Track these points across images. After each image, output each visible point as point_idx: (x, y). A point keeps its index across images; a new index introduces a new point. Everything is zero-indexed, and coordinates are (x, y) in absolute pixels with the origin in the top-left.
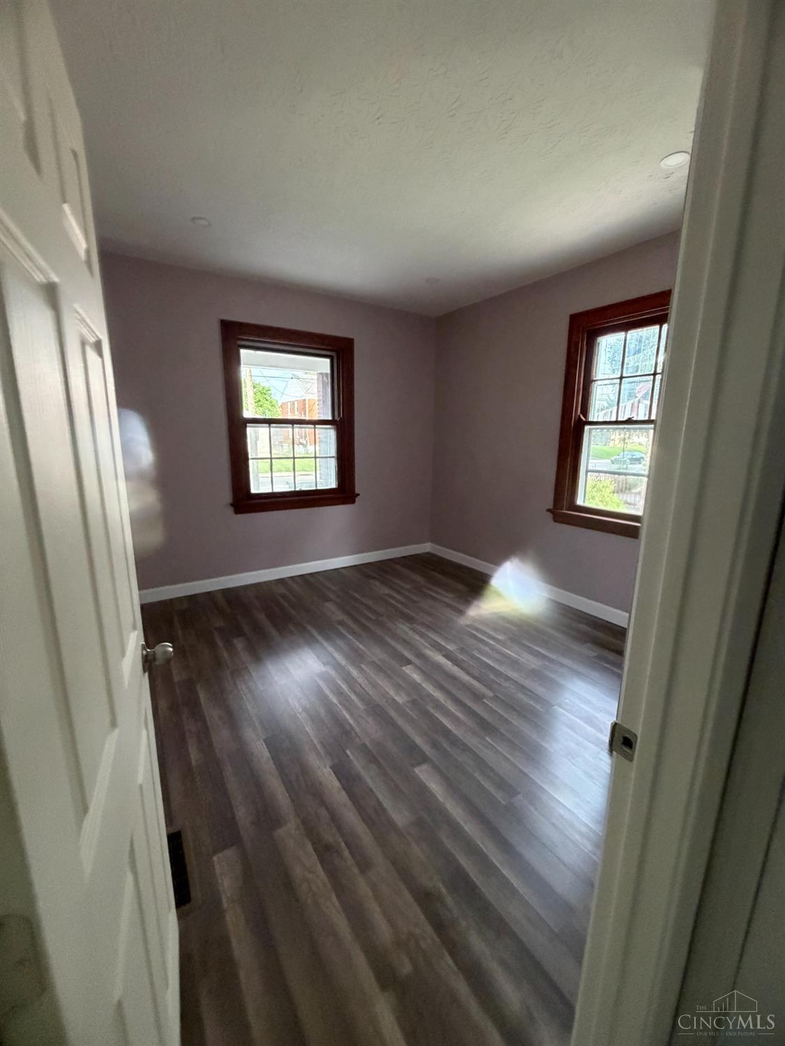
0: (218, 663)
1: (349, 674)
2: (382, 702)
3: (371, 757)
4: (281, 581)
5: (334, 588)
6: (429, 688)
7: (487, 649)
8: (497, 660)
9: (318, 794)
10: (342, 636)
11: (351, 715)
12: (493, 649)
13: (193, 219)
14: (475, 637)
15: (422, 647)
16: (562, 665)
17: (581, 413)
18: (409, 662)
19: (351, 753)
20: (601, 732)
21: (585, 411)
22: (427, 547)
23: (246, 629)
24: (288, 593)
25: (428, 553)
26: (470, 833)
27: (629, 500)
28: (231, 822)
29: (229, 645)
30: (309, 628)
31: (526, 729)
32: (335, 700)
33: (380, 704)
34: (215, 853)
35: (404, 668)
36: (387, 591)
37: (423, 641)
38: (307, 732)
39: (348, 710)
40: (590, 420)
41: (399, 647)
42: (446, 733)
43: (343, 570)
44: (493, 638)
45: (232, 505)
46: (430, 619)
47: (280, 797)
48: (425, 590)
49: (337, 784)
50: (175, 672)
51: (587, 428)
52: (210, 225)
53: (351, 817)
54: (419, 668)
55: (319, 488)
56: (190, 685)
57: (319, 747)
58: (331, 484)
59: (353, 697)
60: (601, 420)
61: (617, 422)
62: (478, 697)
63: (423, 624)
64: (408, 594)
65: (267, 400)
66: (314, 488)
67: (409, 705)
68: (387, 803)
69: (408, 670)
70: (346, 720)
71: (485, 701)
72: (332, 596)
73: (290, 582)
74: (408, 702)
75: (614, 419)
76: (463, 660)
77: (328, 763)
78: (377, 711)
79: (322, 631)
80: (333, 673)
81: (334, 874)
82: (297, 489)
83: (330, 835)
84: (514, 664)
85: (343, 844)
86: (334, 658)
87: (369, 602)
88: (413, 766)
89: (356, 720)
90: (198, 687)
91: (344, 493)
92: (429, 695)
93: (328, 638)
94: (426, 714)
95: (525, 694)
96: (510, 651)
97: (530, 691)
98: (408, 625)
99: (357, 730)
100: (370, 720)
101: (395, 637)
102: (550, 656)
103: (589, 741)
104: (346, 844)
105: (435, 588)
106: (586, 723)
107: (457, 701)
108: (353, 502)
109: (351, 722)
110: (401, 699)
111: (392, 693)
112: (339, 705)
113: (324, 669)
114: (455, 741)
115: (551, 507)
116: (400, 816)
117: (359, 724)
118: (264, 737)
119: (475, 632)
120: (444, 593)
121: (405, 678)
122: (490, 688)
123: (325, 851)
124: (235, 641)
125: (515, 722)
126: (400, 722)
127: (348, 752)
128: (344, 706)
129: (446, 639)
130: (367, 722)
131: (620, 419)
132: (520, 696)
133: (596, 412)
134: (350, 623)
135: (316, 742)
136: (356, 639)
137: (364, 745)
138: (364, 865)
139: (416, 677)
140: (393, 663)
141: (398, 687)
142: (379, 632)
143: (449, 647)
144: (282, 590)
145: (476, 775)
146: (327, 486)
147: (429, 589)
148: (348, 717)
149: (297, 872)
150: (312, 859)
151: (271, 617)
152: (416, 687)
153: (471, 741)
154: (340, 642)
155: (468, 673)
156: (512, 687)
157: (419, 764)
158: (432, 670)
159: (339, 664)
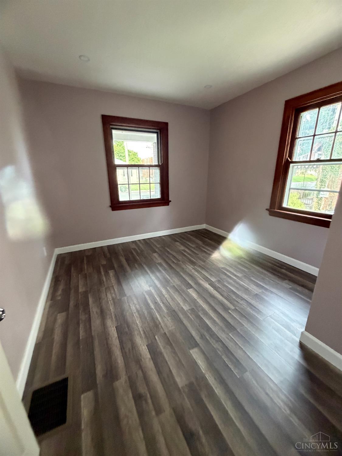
0: (101, 283)
1: (161, 292)
2: (176, 309)
3: (168, 342)
4: (134, 242)
5: (158, 246)
6: (201, 302)
7: (231, 281)
8: (237, 288)
9: (138, 361)
10: (159, 271)
11: (160, 315)
12: (235, 281)
13: (80, 56)
14: (226, 274)
15: (198, 279)
16: (272, 292)
17: (288, 157)
18: (191, 287)
19: (158, 337)
20: (295, 335)
21: (291, 156)
22: (204, 226)
23: (116, 266)
24: (137, 248)
25: (204, 229)
26: (218, 394)
27: (306, 203)
28: (93, 375)
29: (107, 274)
30: (145, 266)
31: (252, 331)
32: (153, 307)
33: (175, 310)
34: (83, 393)
35: (188, 290)
36: (182, 248)
37: (199, 275)
38: (137, 323)
39: (158, 312)
40: (293, 161)
41: (187, 278)
42: (208, 329)
43: (163, 237)
44: (235, 276)
45: (110, 206)
46: (203, 263)
47: (119, 362)
48: (201, 248)
49: (149, 356)
50: (80, 287)
51: (291, 165)
52: (89, 60)
53: (154, 377)
54: (196, 290)
55: (152, 198)
56: (86, 295)
57: (142, 333)
58: (157, 196)
59: (162, 305)
60: (301, 160)
61: (310, 161)
62: (226, 309)
63: (200, 266)
64: (193, 250)
65: (136, 158)
66: (149, 198)
67: (189, 311)
68: (174, 371)
69: (191, 291)
70: (157, 318)
71: (230, 311)
72: (157, 250)
73: (138, 243)
74: (189, 309)
75: (308, 160)
76: (219, 287)
77: (146, 343)
78: (174, 314)
79: (150, 268)
80: (153, 291)
81: (141, 414)
82: (141, 199)
83: (142, 389)
84: (246, 290)
85: (148, 396)
86: (155, 284)
87: (174, 254)
88: (190, 349)
89: (162, 318)
90: (89, 295)
91: (164, 200)
92: (200, 306)
93: (153, 272)
94: (198, 317)
95: (251, 308)
96: (244, 283)
97: (255, 307)
98: (192, 267)
99: (162, 324)
100: (169, 318)
101: (185, 272)
102: (266, 287)
103: (288, 341)
104: (151, 396)
105: (207, 247)
106: (286, 328)
107: (215, 311)
108: (168, 205)
109: (159, 319)
110: (186, 308)
111: (182, 304)
112: (154, 309)
113: (149, 289)
114: (213, 335)
115: (268, 208)
116: (181, 381)
117: (163, 321)
118: (116, 326)
119: (225, 272)
120: (211, 250)
121: (189, 295)
122: (234, 305)
123: (138, 398)
124: (110, 272)
125: (245, 326)
126: (185, 321)
127: (156, 337)
128: (157, 310)
129: (211, 275)
130: (168, 320)
131: (312, 159)
132: (249, 309)
133: (297, 156)
134: (164, 265)
135: (141, 329)
136: (166, 273)
137: (165, 333)
138: (159, 411)
139: (194, 295)
140: (183, 287)
141: (185, 300)
142: (178, 270)
143: (212, 279)
144: (134, 246)
145: (223, 357)
146: (156, 197)
147: (203, 247)
148: (158, 316)
149: (123, 410)
150: (131, 403)
151: (127, 260)
152: (194, 301)
153: (222, 336)
154: (158, 274)
155: (222, 295)
156: (245, 304)
157: (193, 348)
158: (202, 292)
159: (156, 286)
